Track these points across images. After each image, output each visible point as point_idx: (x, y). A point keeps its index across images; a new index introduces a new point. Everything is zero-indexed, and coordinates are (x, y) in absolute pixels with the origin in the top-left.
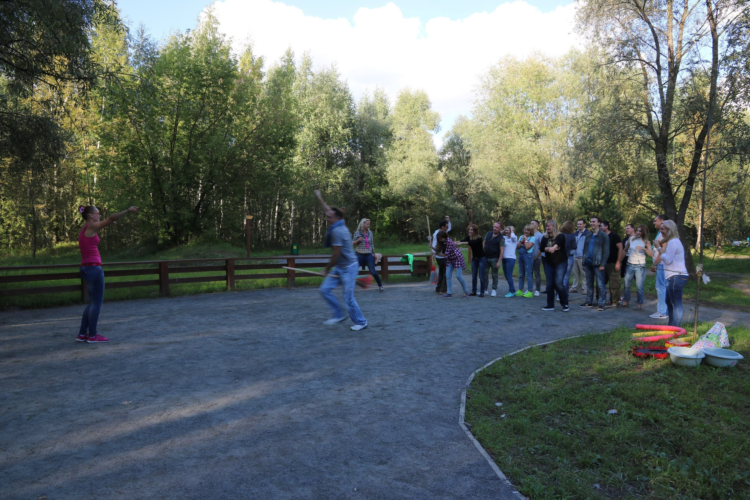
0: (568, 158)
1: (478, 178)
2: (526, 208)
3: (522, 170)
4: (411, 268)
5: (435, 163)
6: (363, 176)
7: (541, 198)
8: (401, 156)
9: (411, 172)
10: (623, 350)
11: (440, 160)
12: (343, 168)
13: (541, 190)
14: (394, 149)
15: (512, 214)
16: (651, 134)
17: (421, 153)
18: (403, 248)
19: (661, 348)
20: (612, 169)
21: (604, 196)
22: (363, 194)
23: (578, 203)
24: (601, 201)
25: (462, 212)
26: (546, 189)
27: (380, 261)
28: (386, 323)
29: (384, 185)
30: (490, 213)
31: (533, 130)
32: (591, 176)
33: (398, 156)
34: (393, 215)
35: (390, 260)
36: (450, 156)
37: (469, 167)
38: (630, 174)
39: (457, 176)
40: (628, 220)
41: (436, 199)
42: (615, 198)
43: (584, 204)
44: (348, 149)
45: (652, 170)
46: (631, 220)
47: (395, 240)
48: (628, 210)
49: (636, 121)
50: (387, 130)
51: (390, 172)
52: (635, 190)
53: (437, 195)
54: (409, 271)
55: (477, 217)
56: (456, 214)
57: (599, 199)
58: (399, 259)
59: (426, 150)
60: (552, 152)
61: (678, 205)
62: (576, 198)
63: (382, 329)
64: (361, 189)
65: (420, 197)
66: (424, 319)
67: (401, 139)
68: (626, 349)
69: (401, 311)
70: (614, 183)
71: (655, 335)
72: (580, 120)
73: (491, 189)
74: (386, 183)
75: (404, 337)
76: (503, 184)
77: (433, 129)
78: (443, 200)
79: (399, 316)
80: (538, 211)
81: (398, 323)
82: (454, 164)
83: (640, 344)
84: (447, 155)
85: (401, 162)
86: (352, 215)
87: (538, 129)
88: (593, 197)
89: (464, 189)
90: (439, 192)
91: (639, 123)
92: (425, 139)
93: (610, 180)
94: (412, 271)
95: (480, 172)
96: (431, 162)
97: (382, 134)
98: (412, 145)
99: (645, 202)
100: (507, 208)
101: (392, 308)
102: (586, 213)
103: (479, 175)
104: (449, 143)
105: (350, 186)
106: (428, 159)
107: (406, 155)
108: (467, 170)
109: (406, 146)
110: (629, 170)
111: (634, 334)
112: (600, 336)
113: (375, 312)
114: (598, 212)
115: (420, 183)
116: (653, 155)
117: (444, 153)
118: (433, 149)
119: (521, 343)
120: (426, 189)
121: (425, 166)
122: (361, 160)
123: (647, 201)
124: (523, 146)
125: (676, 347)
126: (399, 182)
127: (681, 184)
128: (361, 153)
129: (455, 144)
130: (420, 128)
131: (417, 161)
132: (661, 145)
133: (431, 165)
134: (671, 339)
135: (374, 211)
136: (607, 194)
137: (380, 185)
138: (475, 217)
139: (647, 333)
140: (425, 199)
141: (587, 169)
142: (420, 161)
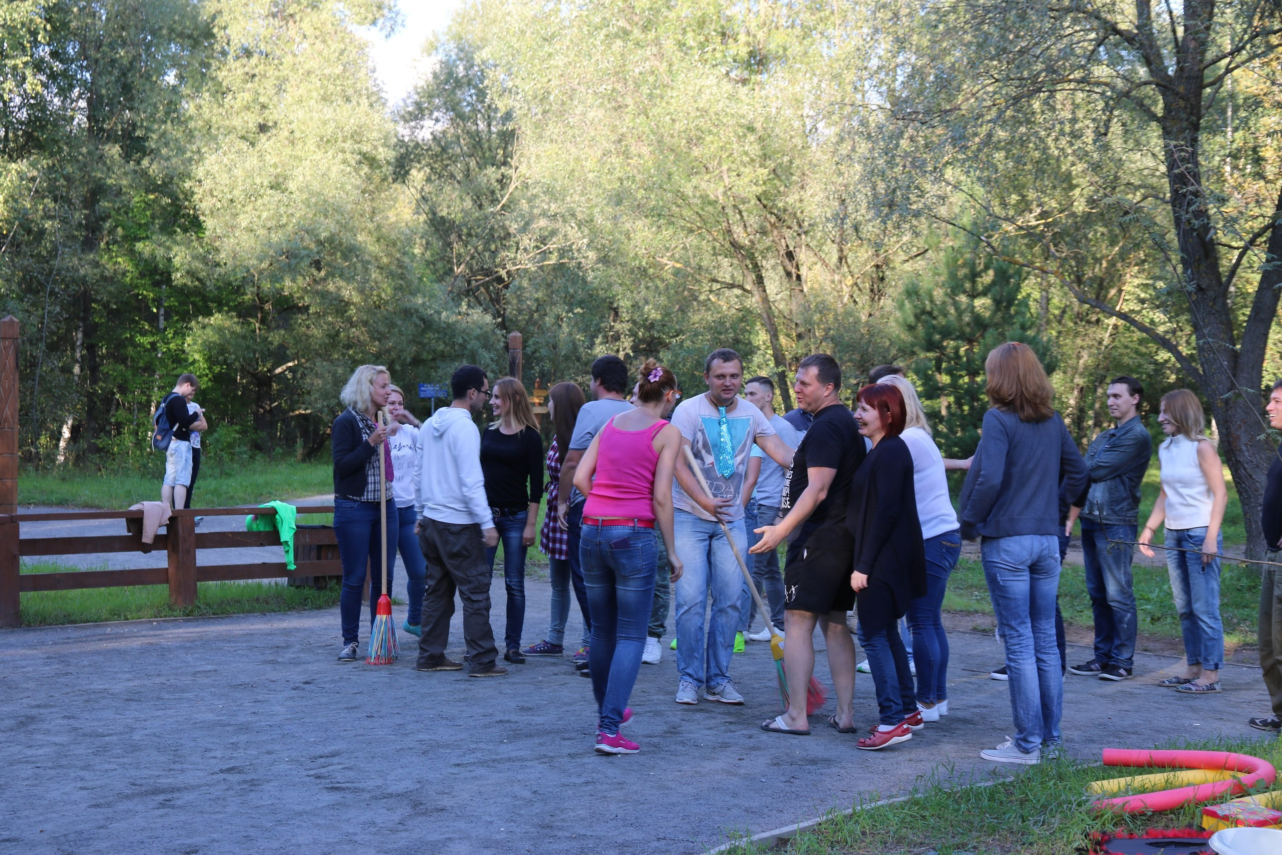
0: (863, 147)
1: (544, 214)
2: (717, 328)
3: (703, 185)
4: (289, 559)
5: (385, 154)
6: (98, 191)
7: (772, 287)
8: (252, 120)
9: (292, 186)
10: (1060, 844)
11: (401, 143)
12: (12, 159)
13: (772, 262)
14: (220, 92)
15: (666, 346)
16: (1148, 62)
17: (328, 113)
18: (260, 479)
19: (1190, 835)
20: (1019, 189)
21: (994, 283)
22: (96, 264)
23: (901, 307)
24: (978, 302)
25: (485, 341)
26: (790, 255)
27: (163, 531)
28: (180, 780)
29: (185, 230)
30: (592, 346)
31: (742, 38)
32: (943, 211)
33: (237, 122)
34: (222, 350)
35: (207, 526)
36: (439, 127)
37: (511, 172)
38: (1080, 207)
39: (468, 204)
40: (1075, 368)
41: (386, 290)
42: (1030, 289)
43: (924, 312)
44: (33, 83)
45: (1153, 192)
46: (1086, 367)
47: (230, 446)
48: (1077, 335)
49: (1098, 18)
50: (194, 18)
51: (208, 184)
52: (1098, 261)
53: (391, 275)
54: (279, 569)
55: (539, 360)
56: (463, 346)
57: (973, 296)
58: (244, 523)
59: (348, 100)
60: (809, 123)
61: (1243, 315)
62: (894, 290)
63: (162, 805)
64: (89, 244)
65: (324, 279)
66: (333, 755)
67: (248, 53)
68: (1068, 843)
69: (244, 728)
70: (1023, 236)
71: (1168, 786)
72: (904, 11)
73: (592, 255)
74: (196, 224)
75: (252, 832)
76: (638, 237)
77: (374, 22)
78: (413, 294)
79: (235, 746)
80: (761, 337)
81: (229, 777)
82: (454, 159)
83: (1118, 821)
84: (428, 123)
85: (253, 144)
86: (53, 348)
87: (761, 35)
88: (955, 288)
89: (494, 253)
90: (401, 265)
91: (1106, 22)
92: (344, 59)
93: (1009, 227)
94: (292, 567)
95: (549, 191)
96: (366, 148)
97: (172, 30)
98: (294, 79)
99: (1134, 306)
100: (652, 325)
101: (210, 717)
102: (930, 346)
103: (543, 204)
104: (436, 77)
105: (42, 232)
106: (356, 136)
107: (271, 116)
108: (503, 182)
109: (269, 84)
110: (1077, 191)
111: (1096, 785)
112: (978, 795)
113: (137, 737)
114: (970, 341)
115: (327, 227)
116: (1154, 136)
117: (417, 114)
118: (376, 100)
119: (696, 834)
120: (350, 251)
121: (344, 161)
122: (90, 129)
123: (1143, 301)
124: (705, 97)
125: (1241, 829)
126: (244, 221)
127: (1252, 242)
128: (89, 102)
129: (458, 84)
130: (324, 16)
131: (311, 145)
132: (1182, 103)
133: (370, 161)
134: (1219, 799)
135: (144, 333)
136: (1002, 276)
137: (167, 229)
138: (530, 360)
139: (1139, 780)
140: (349, 292)
141: (927, 187)
142: (325, 142)
